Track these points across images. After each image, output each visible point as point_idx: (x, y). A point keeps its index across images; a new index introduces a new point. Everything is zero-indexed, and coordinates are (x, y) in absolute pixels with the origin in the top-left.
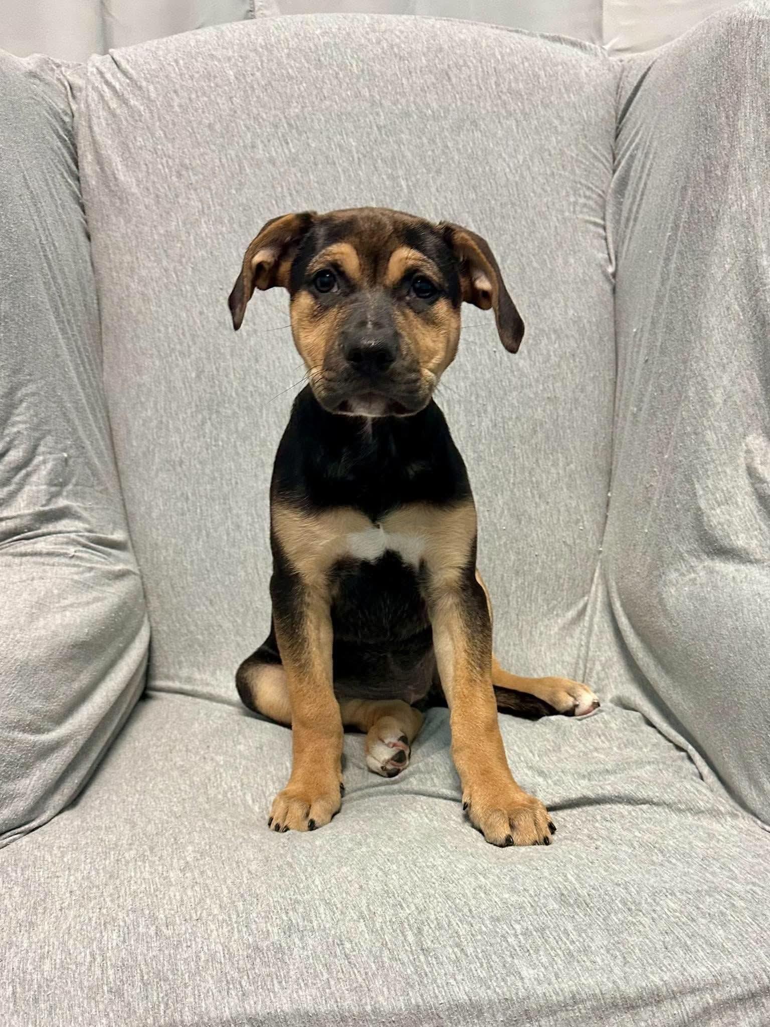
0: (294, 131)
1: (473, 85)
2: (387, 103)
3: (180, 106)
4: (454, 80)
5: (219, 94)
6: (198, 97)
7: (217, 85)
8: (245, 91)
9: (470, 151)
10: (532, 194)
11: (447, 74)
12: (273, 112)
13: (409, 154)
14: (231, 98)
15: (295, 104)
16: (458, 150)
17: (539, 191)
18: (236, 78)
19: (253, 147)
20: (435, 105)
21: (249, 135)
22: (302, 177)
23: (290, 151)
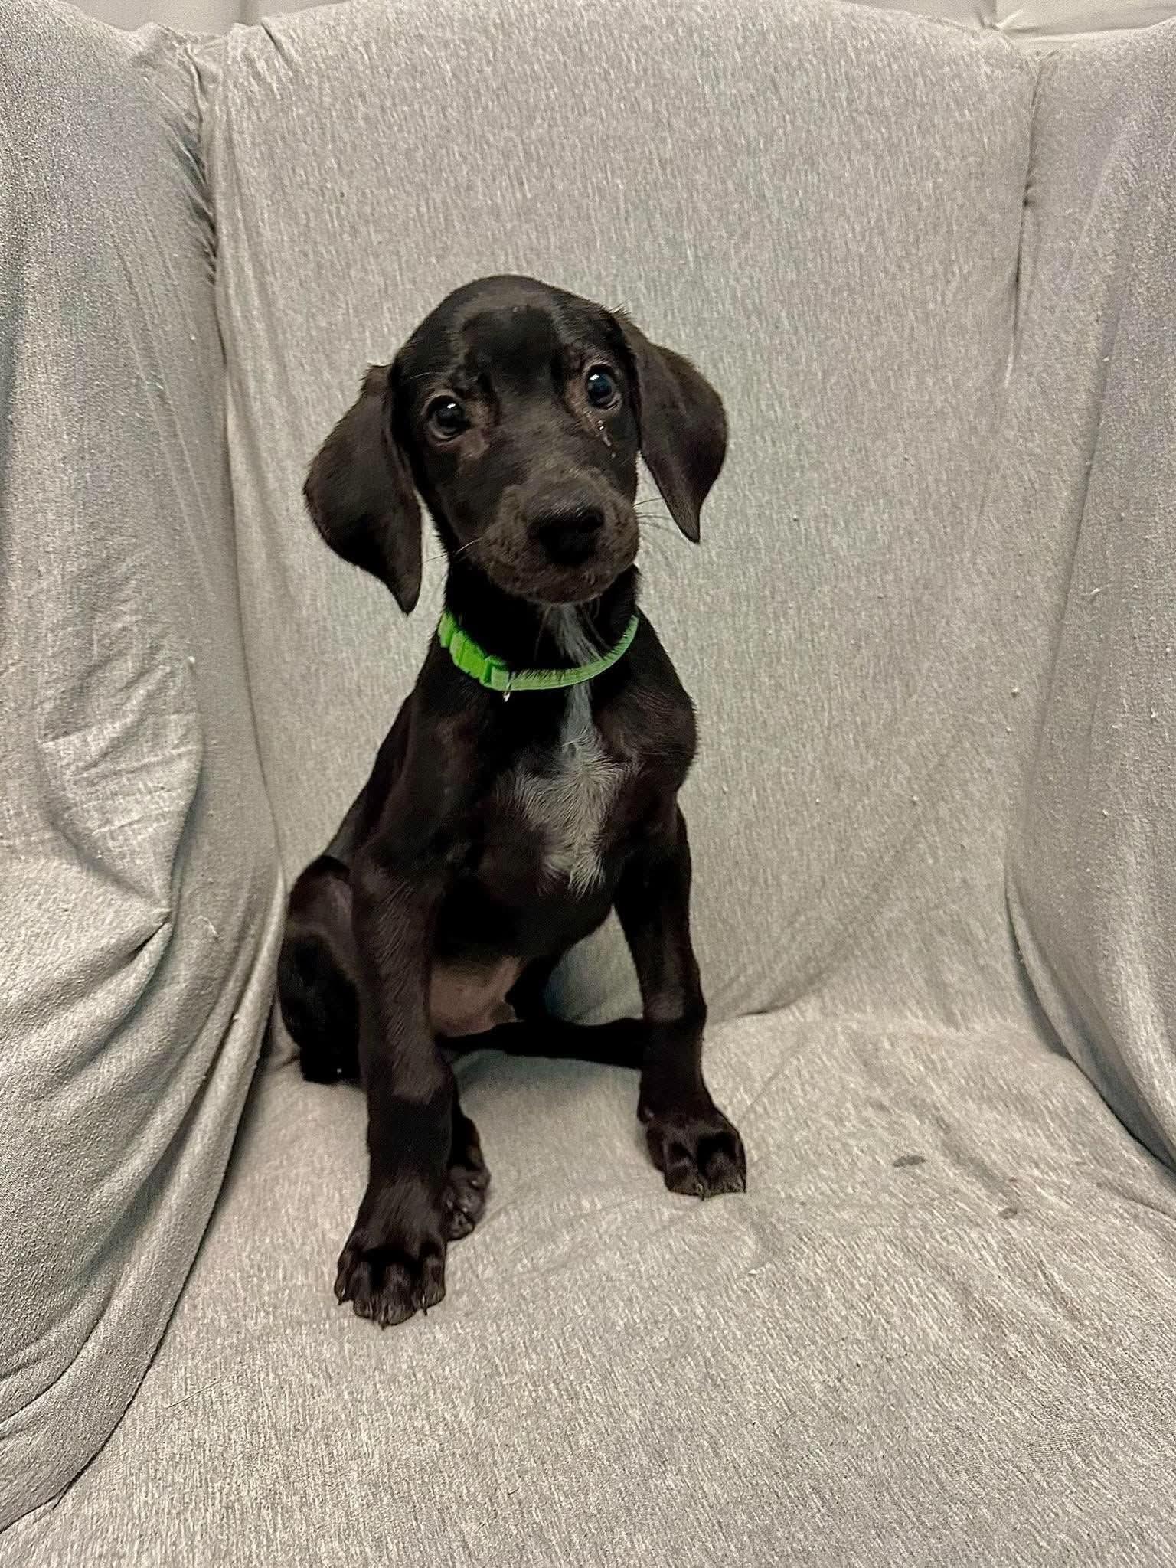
0: (534, 164)
1: (813, 101)
2: (678, 123)
3: (367, 119)
4: (782, 92)
5: (426, 102)
6: (394, 104)
7: (425, 87)
8: (467, 99)
9: (797, 203)
10: (882, 275)
11: (773, 82)
12: (506, 132)
13: (703, 207)
14: (444, 108)
15: (539, 121)
16: (780, 202)
17: (893, 268)
18: (454, 75)
19: (469, 188)
20: (752, 132)
21: (465, 169)
22: (538, 238)
23: (524, 196)
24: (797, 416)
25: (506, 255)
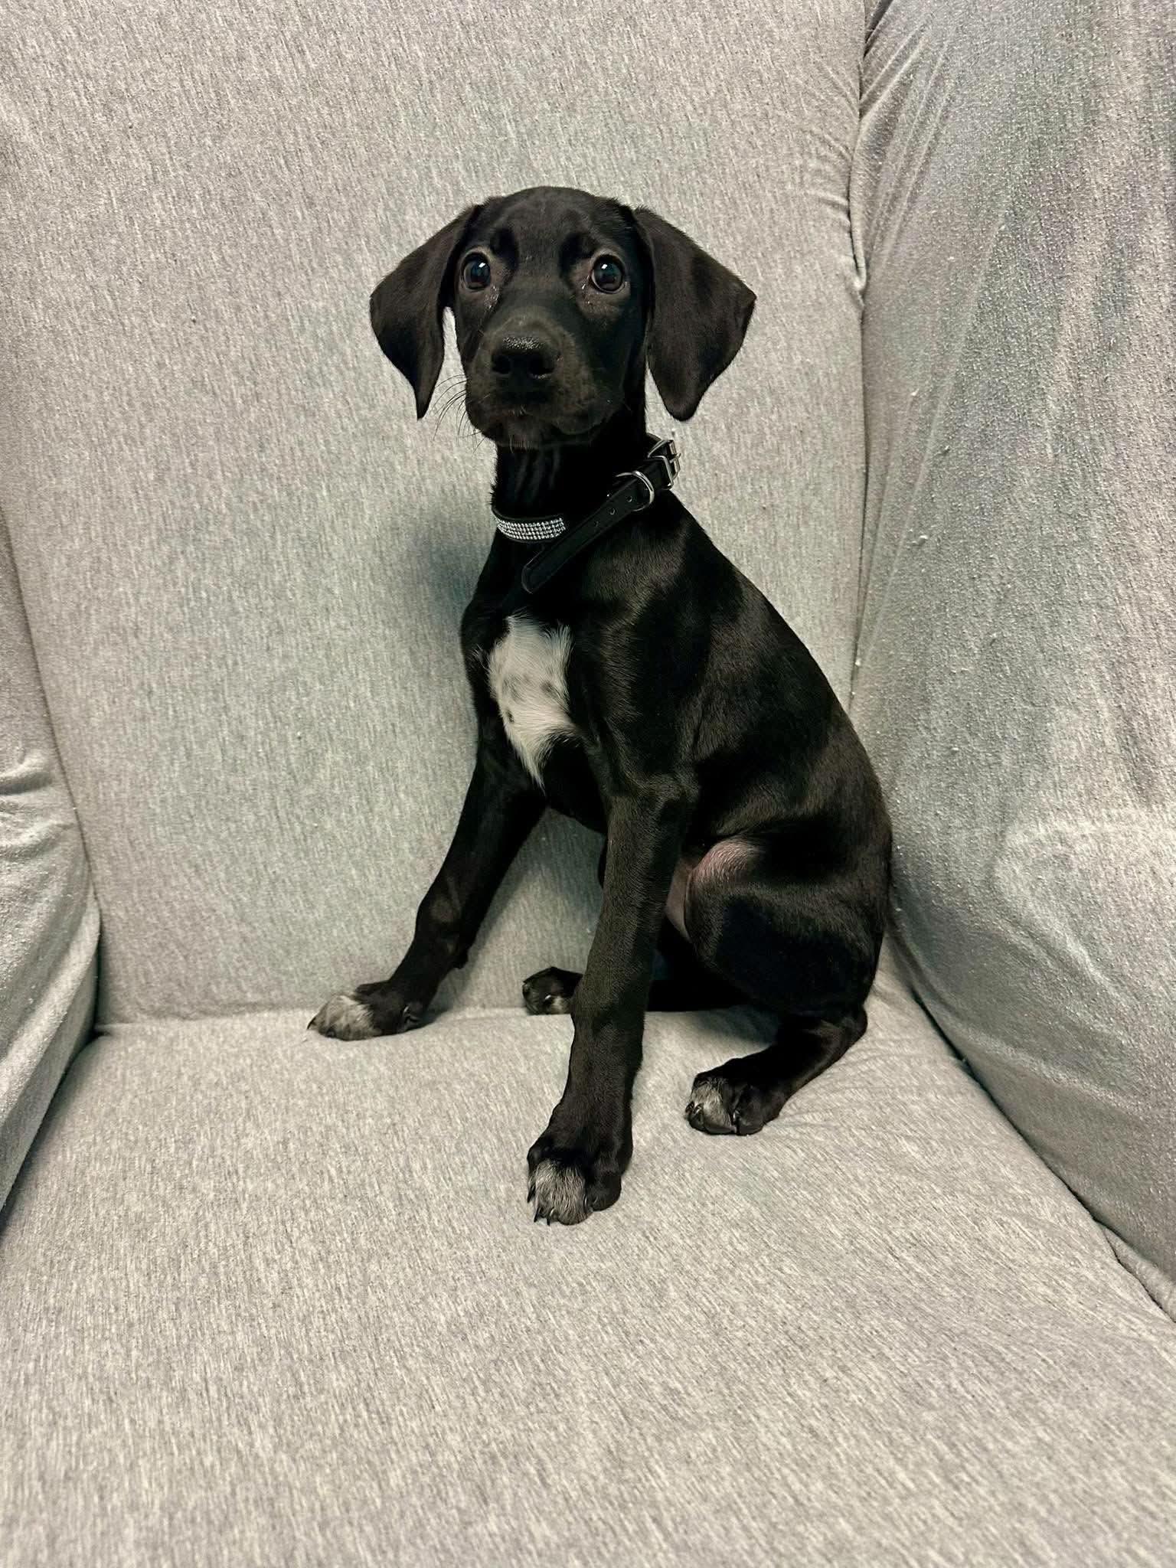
25: (296, 134)
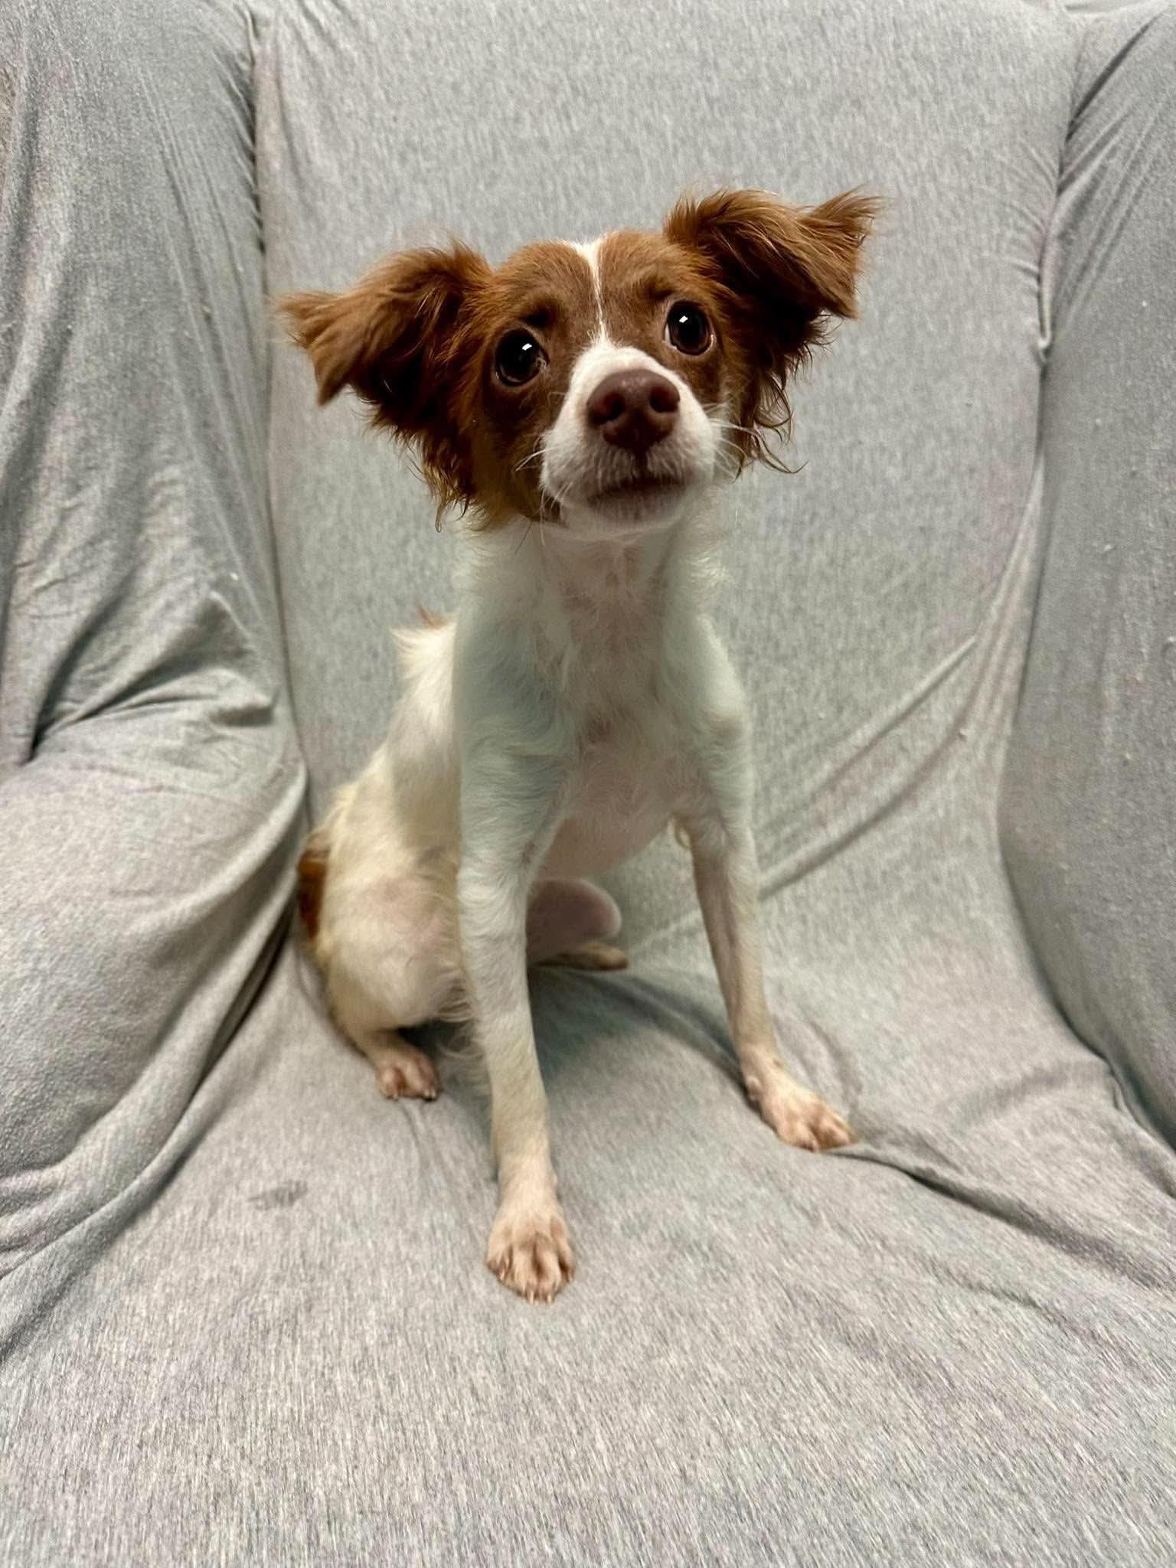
0: (580, 98)
1: (859, 44)
2: (725, 63)
3: (413, 54)
4: (830, 34)
5: (472, 38)
6: (440, 40)
7: (469, 24)
8: (512, 36)
9: (846, 146)
10: (936, 219)
11: (821, 25)
12: (551, 68)
13: (751, 144)
14: (489, 45)
15: (585, 58)
16: (829, 144)
17: (947, 214)
18: (500, 14)
19: (517, 119)
20: (798, 72)
21: (512, 103)
22: (586, 170)
23: (572, 131)
24: (855, 353)
25: (555, 184)
